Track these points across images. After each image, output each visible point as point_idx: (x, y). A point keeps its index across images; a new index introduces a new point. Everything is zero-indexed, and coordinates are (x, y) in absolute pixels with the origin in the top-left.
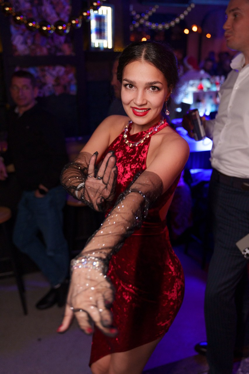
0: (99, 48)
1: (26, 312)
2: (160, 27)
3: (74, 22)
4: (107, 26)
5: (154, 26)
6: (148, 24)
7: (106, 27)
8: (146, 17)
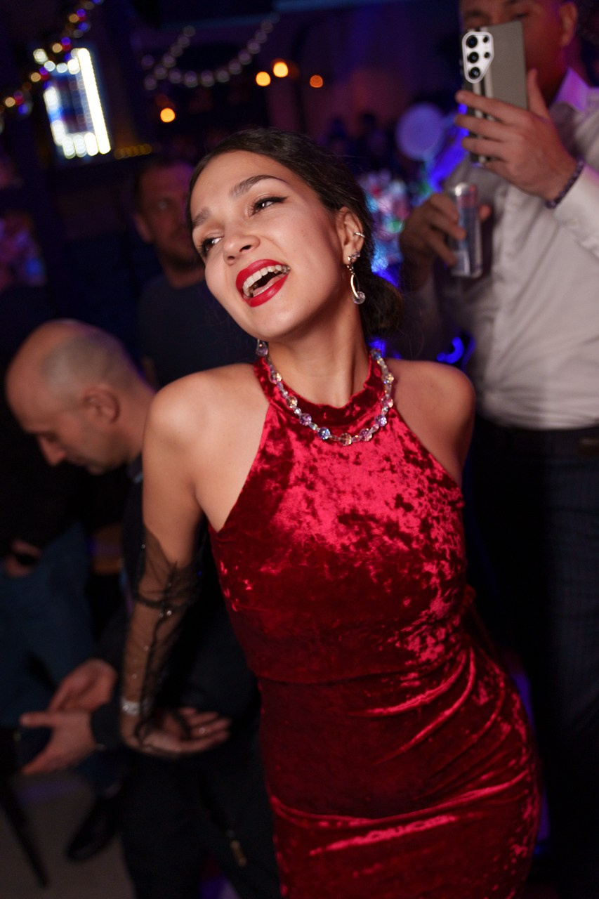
0: (76, 159)
1: (42, 879)
2: (207, 80)
3: (10, 102)
4: (86, 98)
5: (191, 80)
6: (176, 77)
7: (82, 102)
8: (169, 61)
